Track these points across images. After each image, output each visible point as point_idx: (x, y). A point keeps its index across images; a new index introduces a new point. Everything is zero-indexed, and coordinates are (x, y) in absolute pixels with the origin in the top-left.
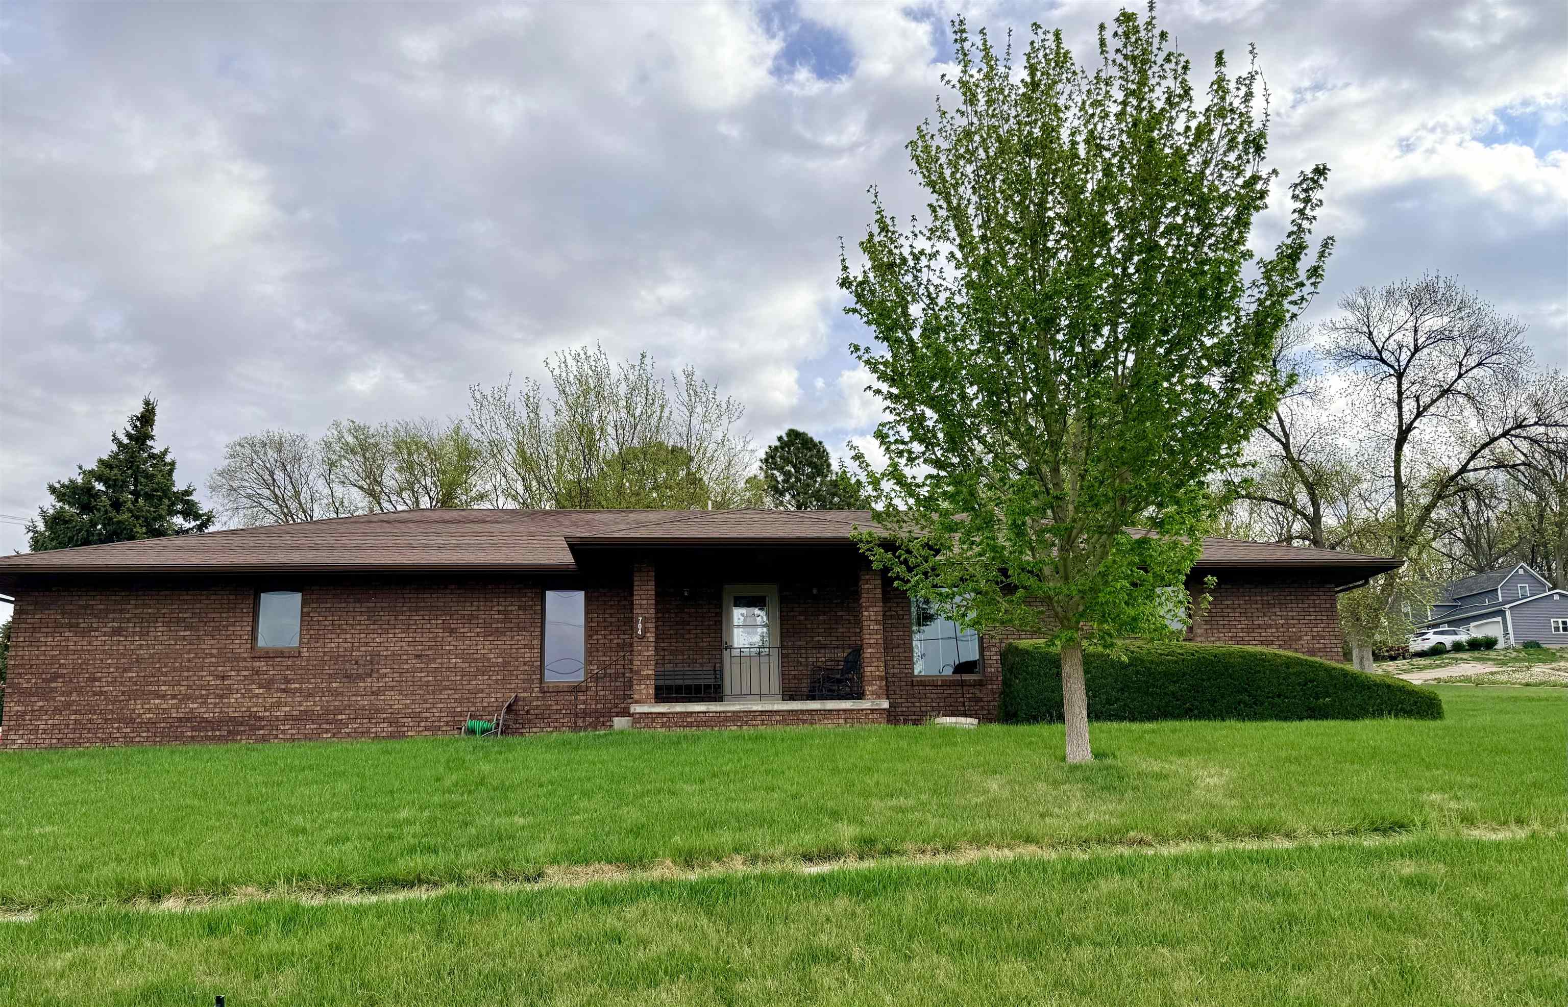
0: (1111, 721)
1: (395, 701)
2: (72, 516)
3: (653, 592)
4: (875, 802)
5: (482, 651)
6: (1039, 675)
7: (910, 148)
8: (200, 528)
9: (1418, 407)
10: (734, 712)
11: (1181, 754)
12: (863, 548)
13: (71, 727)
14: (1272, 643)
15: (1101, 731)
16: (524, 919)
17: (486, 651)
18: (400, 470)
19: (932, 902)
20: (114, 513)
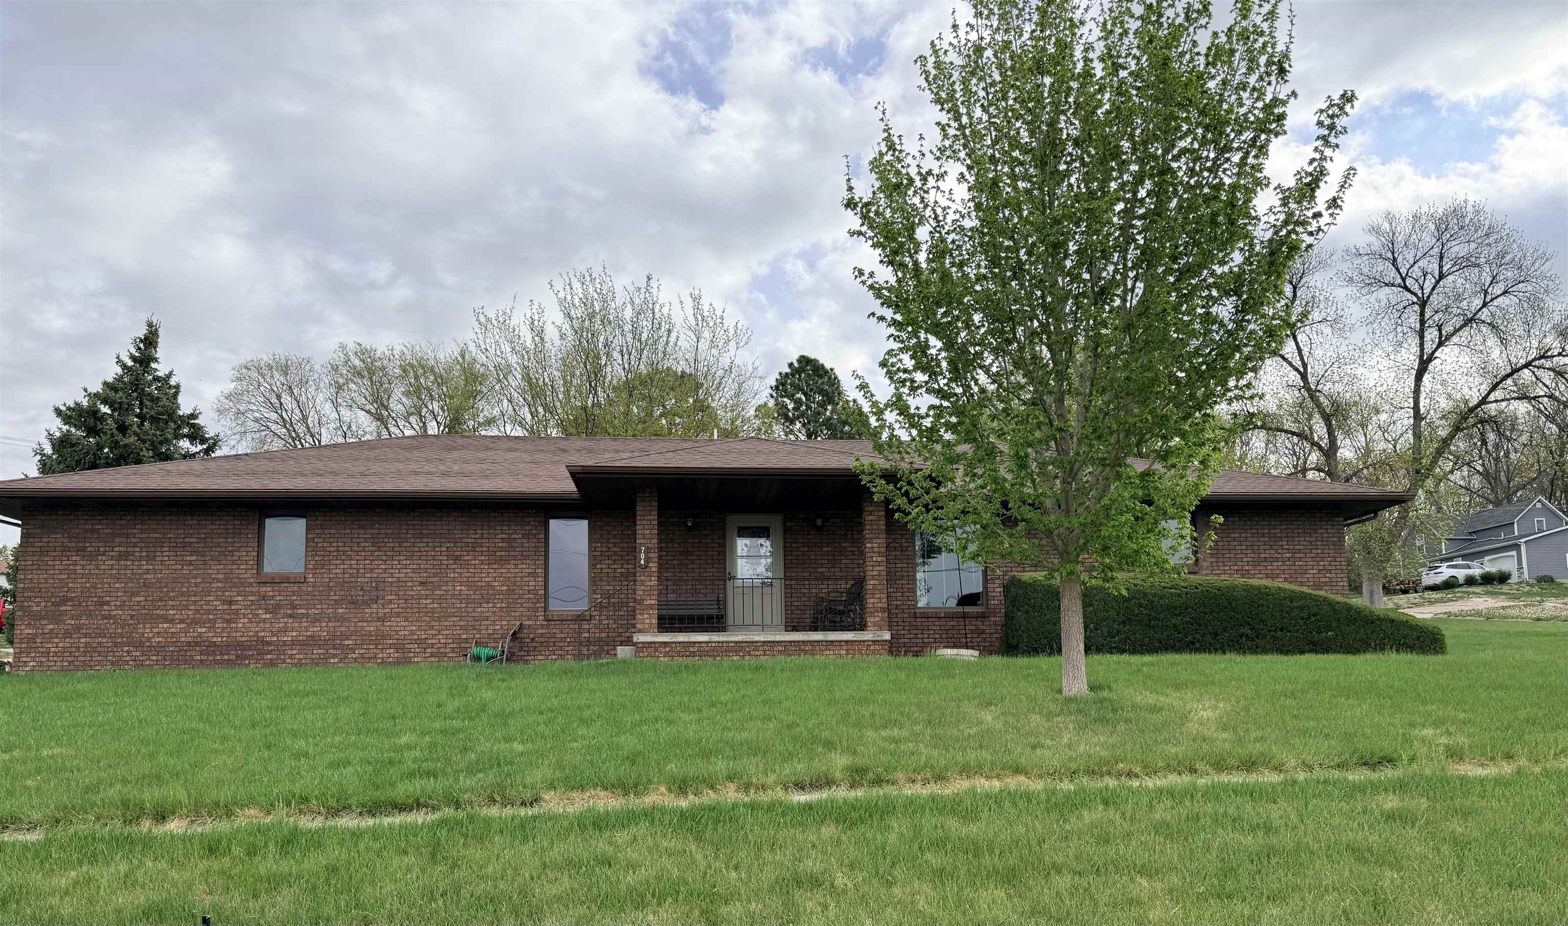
0: (1111, 653)
1: (402, 628)
2: (79, 439)
3: (656, 522)
4: (870, 734)
5: (487, 579)
6: (1041, 607)
7: (919, 63)
8: (207, 451)
9: (1440, 337)
10: (736, 642)
11: (1178, 687)
12: (865, 479)
13: (81, 650)
14: (1278, 576)
15: (1100, 664)
16: (517, 843)
17: (491, 579)
18: (407, 394)
19: (917, 831)
20: (120, 436)
